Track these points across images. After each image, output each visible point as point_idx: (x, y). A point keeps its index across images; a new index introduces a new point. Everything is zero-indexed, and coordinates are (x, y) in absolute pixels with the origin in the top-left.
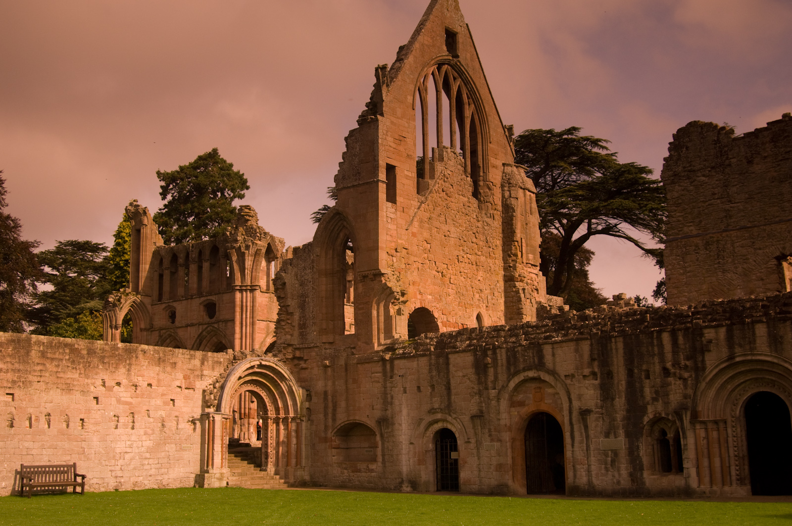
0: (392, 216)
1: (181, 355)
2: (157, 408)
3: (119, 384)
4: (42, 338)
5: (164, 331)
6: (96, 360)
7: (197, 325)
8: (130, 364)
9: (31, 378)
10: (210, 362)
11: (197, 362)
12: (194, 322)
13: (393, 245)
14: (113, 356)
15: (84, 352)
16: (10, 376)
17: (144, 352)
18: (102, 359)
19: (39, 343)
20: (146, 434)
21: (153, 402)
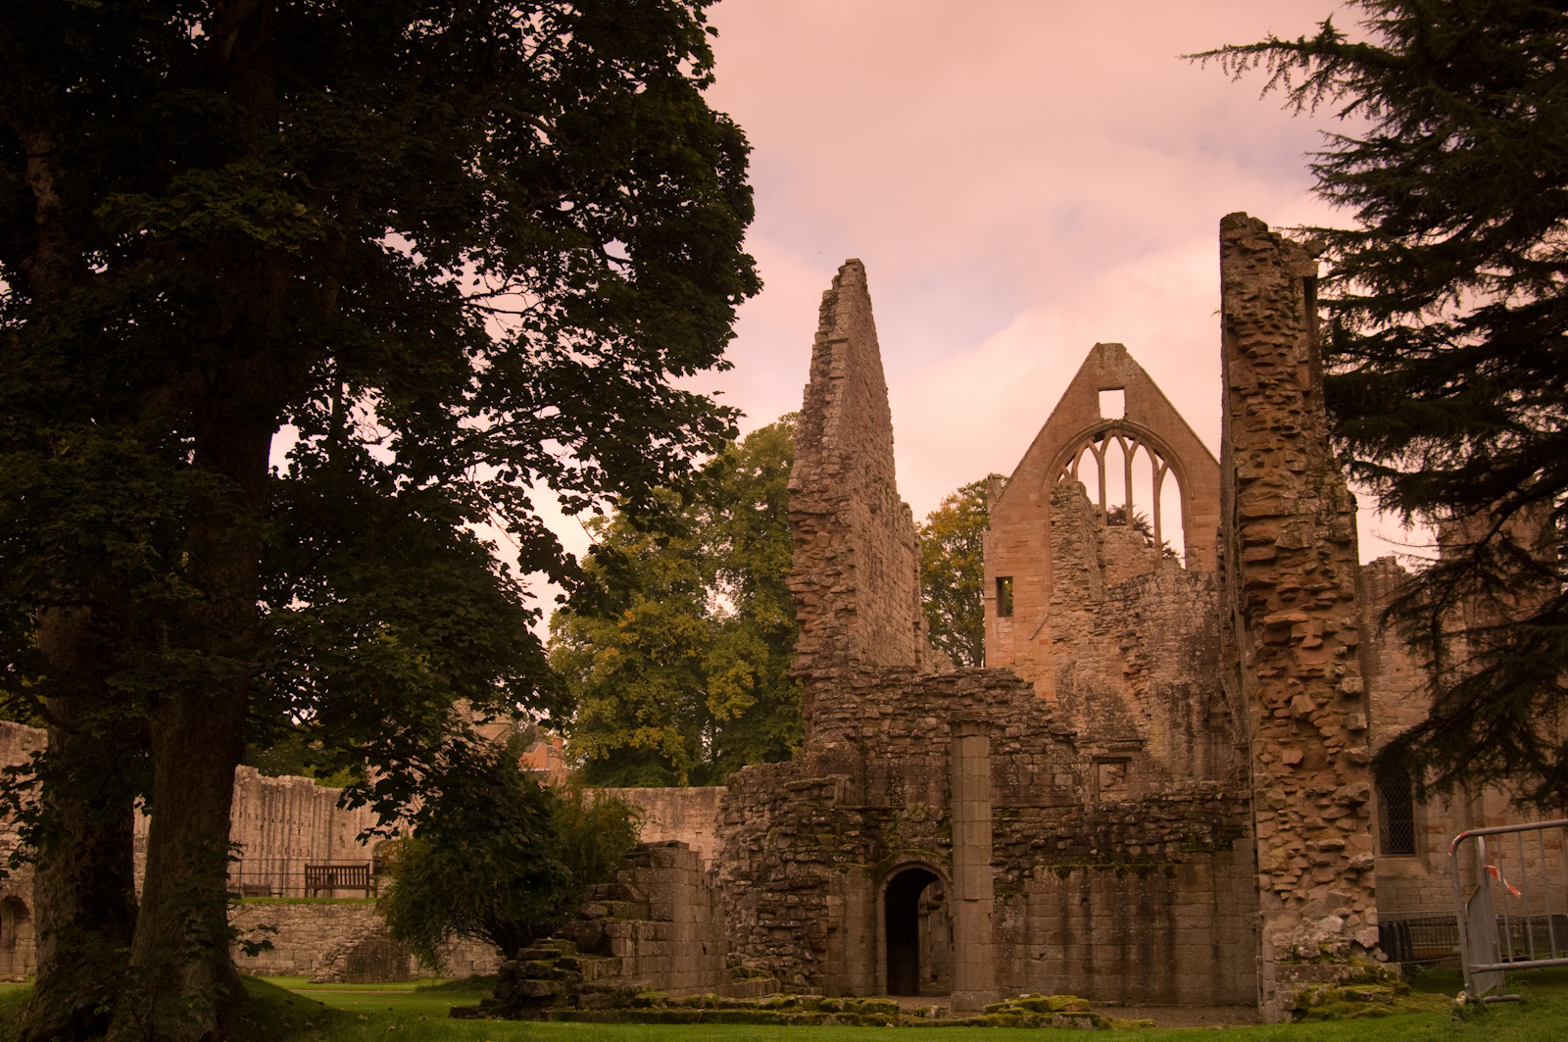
0: (1007, 630)
13: (1009, 660)
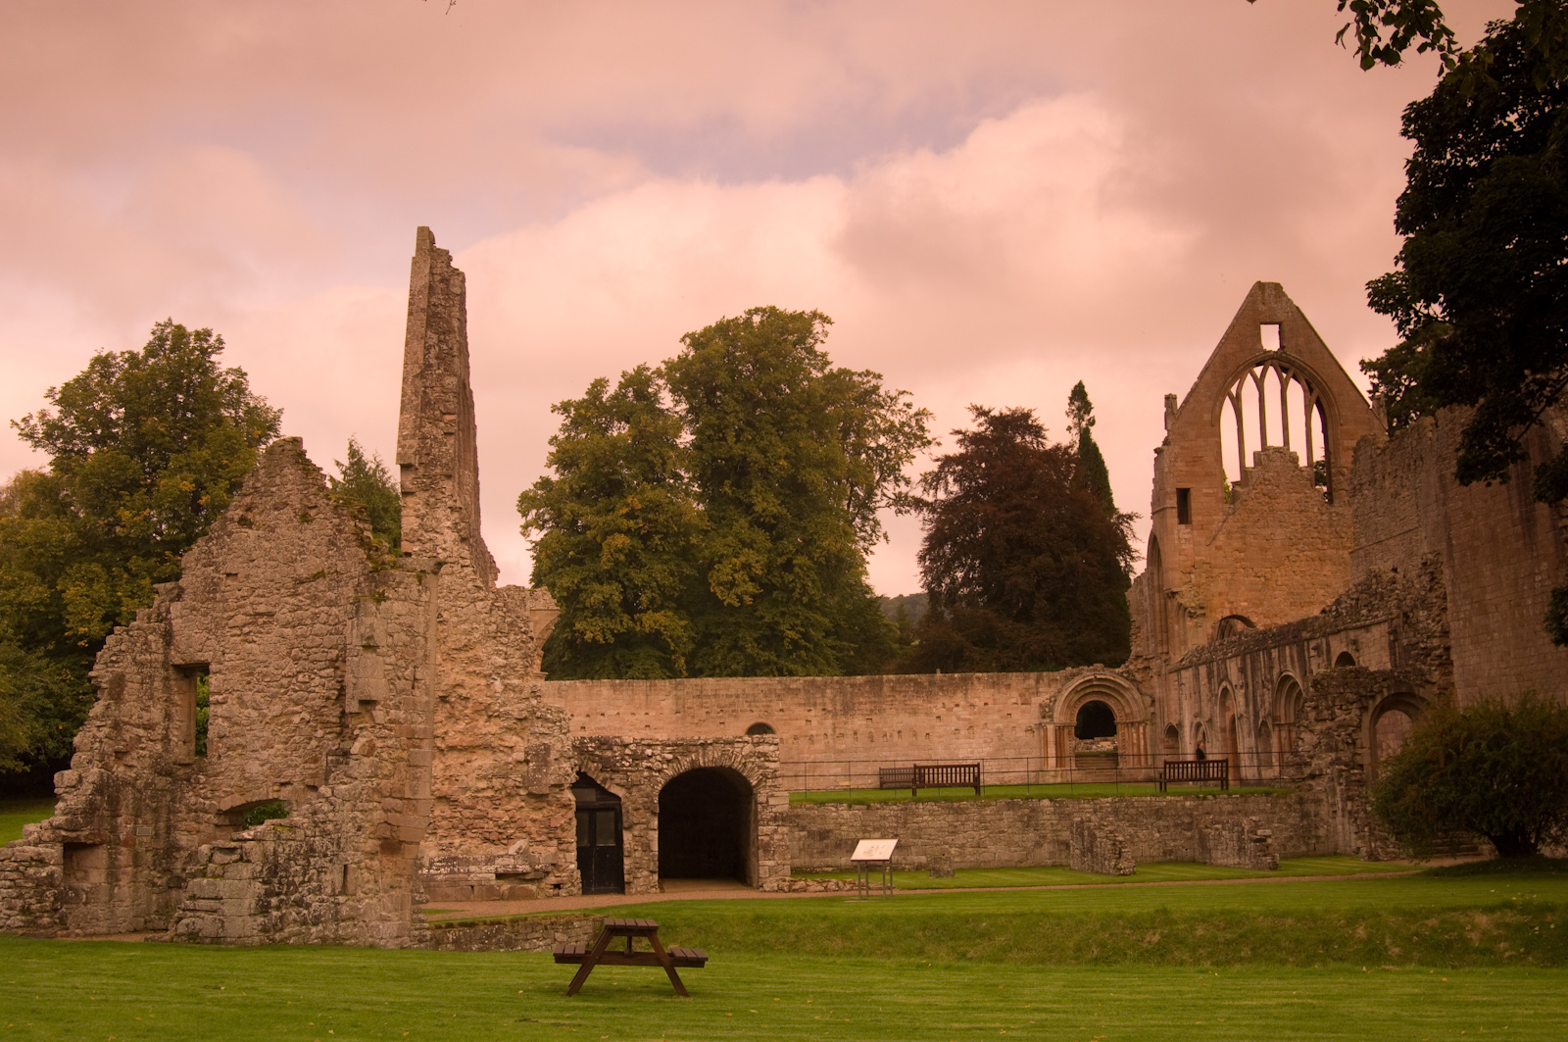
1: (1014, 678)
2: (994, 722)
3: (957, 705)
4: (891, 677)
6: (936, 689)
8: (966, 690)
9: (884, 706)
10: (1046, 681)
11: (1032, 682)
14: (951, 685)
15: (926, 684)
16: (868, 706)
17: (979, 678)
18: (941, 688)
19: (889, 681)
20: (985, 742)
21: (990, 717)
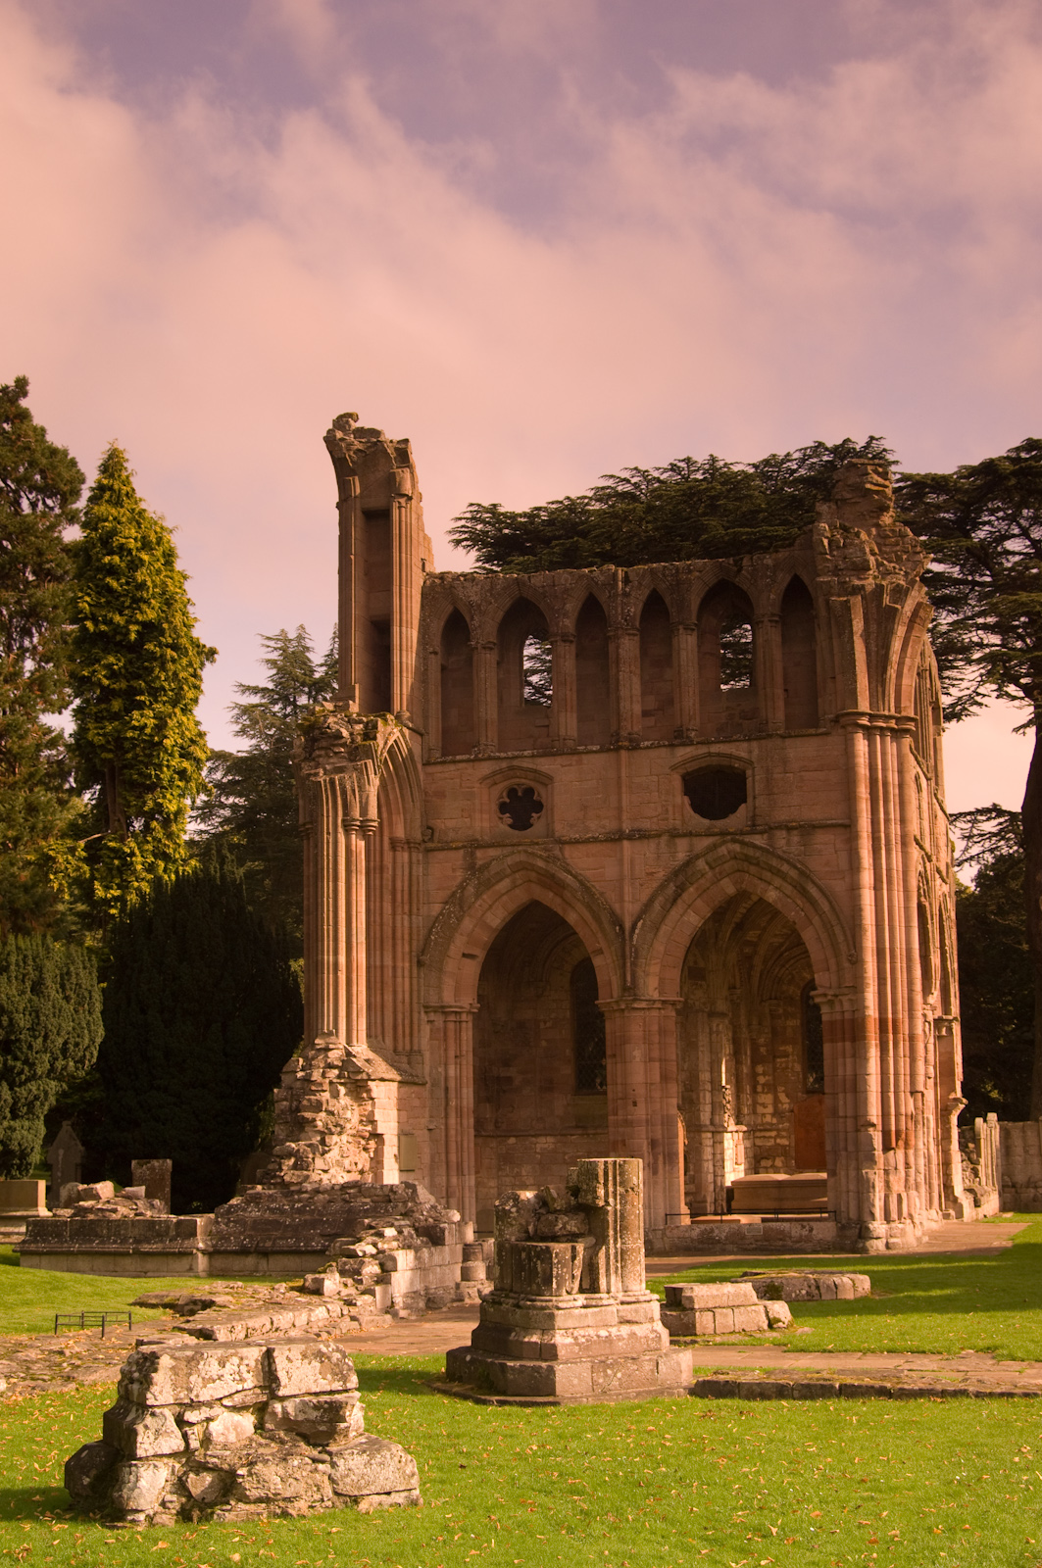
5: (492, 852)
7: (664, 839)
12: (646, 825)
